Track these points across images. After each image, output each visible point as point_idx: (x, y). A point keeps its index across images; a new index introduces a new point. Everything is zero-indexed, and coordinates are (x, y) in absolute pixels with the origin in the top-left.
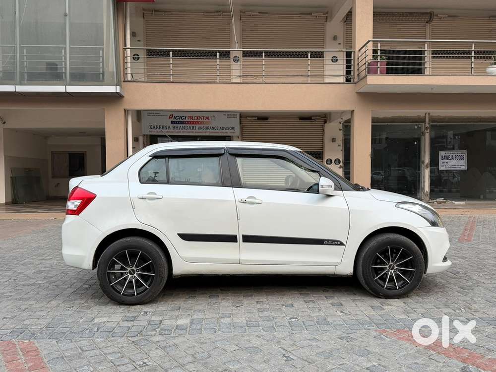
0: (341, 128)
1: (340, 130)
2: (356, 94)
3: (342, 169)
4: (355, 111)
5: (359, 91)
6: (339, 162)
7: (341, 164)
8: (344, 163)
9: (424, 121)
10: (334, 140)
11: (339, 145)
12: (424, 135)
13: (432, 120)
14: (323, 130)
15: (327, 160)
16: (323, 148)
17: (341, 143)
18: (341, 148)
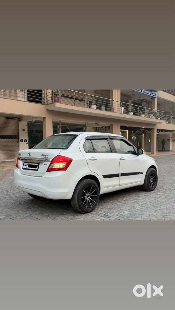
0: (27, 124)
1: (26, 125)
2: (46, 110)
3: (28, 144)
4: (46, 118)
5: (48, 109)
6: (26, 141)
7: (27, 142)
8: (29, 142)
9: (59, 124)
10: (24, 130)
11: (26, 133)
12: (59, 130)
13: (62, 124)
14: (18, 125)
15: (21, 140)
16: (18, 134)
17: (27, 132)
18: (27, 134)
